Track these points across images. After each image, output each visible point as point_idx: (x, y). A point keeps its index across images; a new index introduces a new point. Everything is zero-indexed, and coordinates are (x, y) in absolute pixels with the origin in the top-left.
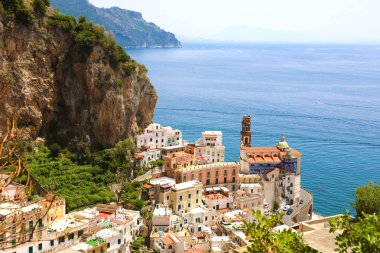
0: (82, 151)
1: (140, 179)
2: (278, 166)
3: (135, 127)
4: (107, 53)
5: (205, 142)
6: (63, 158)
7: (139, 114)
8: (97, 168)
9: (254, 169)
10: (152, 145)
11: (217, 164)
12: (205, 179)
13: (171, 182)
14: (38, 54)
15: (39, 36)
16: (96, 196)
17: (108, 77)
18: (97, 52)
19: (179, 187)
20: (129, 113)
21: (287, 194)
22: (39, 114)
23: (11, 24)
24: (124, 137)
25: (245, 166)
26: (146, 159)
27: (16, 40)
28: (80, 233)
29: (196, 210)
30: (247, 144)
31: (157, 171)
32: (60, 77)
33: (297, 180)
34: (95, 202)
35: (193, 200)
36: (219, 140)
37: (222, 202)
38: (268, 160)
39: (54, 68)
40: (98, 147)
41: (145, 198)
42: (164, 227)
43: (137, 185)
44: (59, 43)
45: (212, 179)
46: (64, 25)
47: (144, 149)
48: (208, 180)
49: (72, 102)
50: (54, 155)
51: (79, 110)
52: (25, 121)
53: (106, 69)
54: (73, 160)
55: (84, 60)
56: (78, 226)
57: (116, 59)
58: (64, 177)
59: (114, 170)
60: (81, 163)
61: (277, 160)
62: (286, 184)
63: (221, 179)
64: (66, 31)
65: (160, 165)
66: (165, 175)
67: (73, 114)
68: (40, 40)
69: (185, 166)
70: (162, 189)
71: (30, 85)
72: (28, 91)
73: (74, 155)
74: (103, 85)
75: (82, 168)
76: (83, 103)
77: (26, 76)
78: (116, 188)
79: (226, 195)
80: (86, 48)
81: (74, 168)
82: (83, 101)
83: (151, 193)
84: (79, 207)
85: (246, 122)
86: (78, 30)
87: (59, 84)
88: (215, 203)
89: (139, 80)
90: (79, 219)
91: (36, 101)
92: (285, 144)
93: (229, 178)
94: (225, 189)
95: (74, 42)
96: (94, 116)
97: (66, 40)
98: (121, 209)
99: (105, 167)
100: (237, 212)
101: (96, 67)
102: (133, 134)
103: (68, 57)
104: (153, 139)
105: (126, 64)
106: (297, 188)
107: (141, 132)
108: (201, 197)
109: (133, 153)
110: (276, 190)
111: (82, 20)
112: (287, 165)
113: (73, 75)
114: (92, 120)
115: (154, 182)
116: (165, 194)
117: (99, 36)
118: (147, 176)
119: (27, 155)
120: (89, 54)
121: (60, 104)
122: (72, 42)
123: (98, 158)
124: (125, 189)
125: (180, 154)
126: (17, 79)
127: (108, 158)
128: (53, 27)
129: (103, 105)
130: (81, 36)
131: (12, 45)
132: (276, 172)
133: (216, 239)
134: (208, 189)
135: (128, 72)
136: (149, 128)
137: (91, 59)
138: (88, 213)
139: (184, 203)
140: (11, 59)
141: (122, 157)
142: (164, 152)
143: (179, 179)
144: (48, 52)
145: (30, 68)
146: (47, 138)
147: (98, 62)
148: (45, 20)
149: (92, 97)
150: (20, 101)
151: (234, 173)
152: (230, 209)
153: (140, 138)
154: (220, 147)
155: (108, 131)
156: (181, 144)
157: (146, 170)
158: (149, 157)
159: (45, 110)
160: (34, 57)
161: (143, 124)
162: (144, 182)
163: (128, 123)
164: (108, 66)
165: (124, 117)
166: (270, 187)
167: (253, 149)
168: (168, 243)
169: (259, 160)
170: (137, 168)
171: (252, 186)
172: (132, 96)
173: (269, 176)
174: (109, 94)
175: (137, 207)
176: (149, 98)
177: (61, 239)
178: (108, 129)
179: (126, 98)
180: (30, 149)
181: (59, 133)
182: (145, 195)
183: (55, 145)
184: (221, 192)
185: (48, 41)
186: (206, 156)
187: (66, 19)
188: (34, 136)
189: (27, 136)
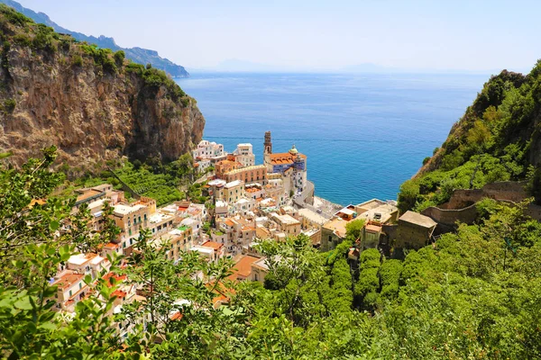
0: (157, 164)
1: (199, 181)
2: (292, 166)
3: (191, 144)
4: (169, 91)
5: (240, 152)
6: (143, 170)
7: (193, 134)
8: (168, 175)
9: (277, 169)
10: (204, 156)
11: (252, 168)
12: (244, 178)
13: (223, 182)
14: (120, 94)
15: (120, 80)
16: (171, 195)
17: (171, 108)
18: (162, 90)
19: (229, 185)
20: (187, 134)
21: (298, 185)
22: (123, 139)
23: (101, 73)
24: (184, 152)
25: (269, 167)
26: (200, 167)
27: (104, 85)
28: (171, 222)
29: (242, 201)
30: (269, 152)
31: (210, 175)
32: (136, 110)
33: (305, 174)
34: (173, 200)
35: (239, 194)
36: (250, 150)
37: (258, 194)
38: (285, 162)
39: (131, 103)
40: (167, 160)
41: (207, 195)
42: (225, 214)
43: (198, 186)
44: (134, 85)
45: (249, 179)
46: (137, 71)
47: (199, 159)
48: (247, 178)
49: (146, 128)
50: (137, 168)
51: (151, 134)
52: (113, 145)
53: (170, 102)
54: (150, 171)
55: (153, 97)
56: (168, 218)
57: (175, 94)
58: (147, 184)
59: (180, 177)
60: (156, 173)
61: (291, 162)
62: (298, 178)
63: (255, 177)
64: (139, 75)
65: (211, 171)
66: (215, 178)
67: (148, 137)
68: (121, 84)
69: (230, 170)
70: (218, 188)
71: (116, 117)
72: (114, 122)
73: (150, 167)
74: (169, 114)
75: (158, 176)
76: (154, 129)
77: (113, 111)
78: (183, 189)
79: (259, 188)
80: (154, 88)
81: (152, 177)
82: (154, 128)
83: (210, 191)
85: (267, 136)
86: (147, 74)
87: (135, 115)
88: (253, 195)
89: (192, 109)
90: (167, 213)
91: (120, 128)
92: (295, 150)
93: (261, 177)
94: (258, 185)
95: (145, 84)
96: (163, 137)
97: (139, 82)
98: (192, 204)
99: (173, 174)
100: (269, 199)
101: (163, 102)
102: (190, 149)
103: (141, 95)
104: (205, 151)
105: (184, 98)
106: (305, 180)
107: (195, 147)
108: (244, 192)
109: (192, 163)
110: (291, 182)
111: (149, 67)
112: (297, 165)
113: (146, 109)
114: (162, 141)
115: (211, 183)
116: (221, 190)
117: (163, 78)
118: (203, 179)
119: (118, 170)
120: (157, 93)
121: (137, 129)
122: (143, 84)
123: (168, 168)
124: (190, 190)
125: (226, 162)
126: (107, 114)
127: (175, 168)
128: (129, 73)
129: (169, 130)
130: (150, 79)
131: (102, 88)
132: (291, 170)
133: (258, 219)
134: (247, 186)
135: (185, 104)
136: (201, 144)
137: (158, 96)
138: (171, 208)
139: (233, 197)
140: (101, 99)
141: (184, 166)
142: (213, 161)
143: (228, 179)
144: (127, 91)
145: (115, 105)
146: (129, 156)
147: (163, 97)
148: (123, 67)
149: (161, 124)
150: (110, 130)
151: (263, 173)
152: (264, 198)
153: (194, 151)
154: (251, 155)
155: (174, 148)
156: (224, 154)
157: (202, 174)
158: (203, 165)
159: (126, 135)
160: (117, 96)
161: (196, 141)
162: (202, 184)
163: (187, 141)
164: (171, 100)
165: (184, 138)
166: (287, 180)
167: (275, 155)
168: (230, 225)
169: (279, 163)
170: (195, 175)
171: (276, 181)
172: (188, 121)
173: (286, 173)
174: (173, 121)
175: (202, 202)
176: (200, 124)
177: (159, 228)
178: (173, 147)
179: (184, 123)
180: (119, 165)
181: (139, 151)
182: (205, 193)
183: (137, 161)
184: (255, 186)
185: (126, 84)
186: (242, 162)
187: (138, 67)
188: (120, 155)
189: (116, 155)
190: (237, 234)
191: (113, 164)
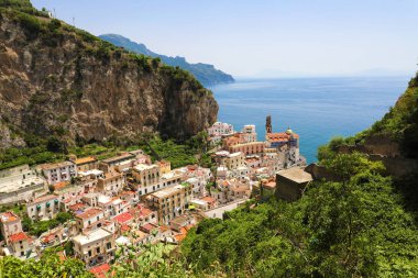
0: (179, 138)
1: (210, 152)
2: (287, 143)
3: (207, 124)
4: (190, 84)
5: (246, 131)
6: (169, 142)
7: (209, 117)
8: (187, 146)
9: (273, 145)
10: (217, 134)
11: (253, 143)
12: (246, 151)
13: (227, 153)
14: (155, 87)
15: (155, 77)
16: (187, 161)
17: (191, 97)
18: (185, 84)
19: (232, 155)
20: (203, 117)
21: (292, 158)
22: (156, 119)
23: (141, 72)
24: (201, 130)
25: (268, 143)
26: (213, 141)
27: (144, 81)
28: (179, 180)
29: (241, 168)
30: (269, 132)
31: (220, 147)
32: (166, 98)
33: (297, 151)
34: (185, 165)
35: (239, 162)
36: (254, 130)
37: (256, 163)
38: (281, 140)
39: (163, 94)
40: (188, 136)
41: (212, 162)
42: (224, 177)
43: (209, 155)
44: (165, 80)
45: (250, 151)
46: (168, 71)
47: (212, 136)
48: (248, 152)
49: (173, 112)
50: (164, 139)
51: (177, 116)
52: (149, 123)
53: (190, 93)
54: (175, 142)
55: (178, 89)
56: (177, 176)
57: (195, 87)
58: (170, 151)
59: (196, 148)
60: (179, 144)
61: (286, 140)
62: (291, 153)
63: (255, 151)
64: (169, 74)
65: (221, 144)
66: (224, 149)
67: (174, 118)
68: (156, 80)
69: (235, 144)
70: (222, 157)
71: (151, 103)
72: (150, 107)
73: (175, 140)
74: (189, 101)
75: (179, 146)
76: (179, 112)
77: (149, 99)
78: (197, 157)
79: (258, 159)
80: (179, 82)
81: (175, 147)
83: (216, 159)
84: (178, 167)
85: (268, 120)
86: (175, 73)
87: (166, 103)
88: (251, 164)
89: (208, 98)
90: (177, 172)
91: (155, 112)
92: (290, 131)
93: (260, 150)
94: (257, 157)
96: (185, 118)
97: (169, 79)
98: (200, 168)
99: (191, 146)
100: (264, 168)
101: (185, 92)
102: (206, 128)
103: (171, 88)
104: (217, 130)
105: (202, 90)
106: (297, 155)
107: (211, 126)
108: (244, 161)
109: (206, 138)
110: (285, 156)
111: (177, 68)
112: (292, 143)
113: (173, 97)
114: (184, 121)
115: (218, 153)
116: (224, 160)
117: (186, 75)
118: (214, 150)
119: (151, 140)
120: (181, 86)
121: (167, 113)
122: (172, 79)
123: (188, 141)
124: (202, 158)
125: (232, 138)
126: (145, 101)
127: (193, 141)
128: (162, 73)
129: (189, 113)
130: (177, 76)
131: (142, 83)
132: (286, 146)
133: (251, 183)
134: (248, 157)
135: (202, 94)
136: (215, 124)
137: (182, 88)
138: (183, 170)
139: (235, 164)
140: (142, 91)
141: (200, 140)
142: (223, 137)
143: (231, 151)
144: (160, 86)
145: (151, 94)
146: (161, 132)
147: (186, 89)
148: (158, 69)
149: (184, 109)
150: (146, 112)
151: (262, 147)
152: (260, 167)
153: (210, 130)
154: (254, 133)
155: (193, 127)
156: (232, 132)
157: (214, 147)
158: (216, 139)
159: (159, 117)
160: (153, 89)
161: (211, 123)
162: (212, 154)
163: (203, 122)
164: (191, 91)
165: (201, 119)
166: (282, 154)
167: (273, 134)
168: (225, 185)
169: (276, 140)
170: (208, 146)
171: (272, 154)
172: (204, 107)
173: (282, 149)
174: (193, 106)
175: (209, 167)
176: (214, 108)
177: (169, 183)
178: (192, 125)
179: (200, 109)
180: (152, 137)
181: (167, 128)
182: (213, 160)
183: (165, 135)
184: (255, 158)
185: (160, 80)
186: (246, 139)
187: (169, 68)
188: (154, 130)
189: (151, 130)
190: (230, 193)
191: (148, 136)
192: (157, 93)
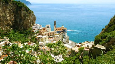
0: (21, 31)
1: (34, 36)
2: (62, 31)
3: (32, 25)
4: (25, 9)
5: (47, 27)
6: (17, 33)
7: (32, 22)
8: (25, 34)
9: (58, 32)
10: (36, 28)
11: (50, 32)
12: (48, 35)
13: (42, 36)
14: (10, 10)
15: (10, 6)
16: (26, 40)
17: (26, 14)
18: (23, 9)
19: (43, 37)
20: (31, 22)
21: (64, 37)
22: (11, 23)
23: (4, 3)
24: (30, 27)
25: (56, 32)
26: (35, 32)
27: (5, 7)
29: (47, 42)
30: (55, 27)
31: (37, 34)
32: (15, 14)
33: (66, 34)
35: (46, 39)
36: (50, 27)
37: (52, 39)
38: (60, 30)
39: (13, 12)
40: (25, 30)
43: (34, 37)
44: (14, 7)
47: (34, 29)
49: (18, 20)
50: (15, 32)
51: (20, 22)
52: (8, 25)
53: (25, 12)
54: (19, 33)
55: (20, 11)
57: (27, 10)
58: (18, 37)
59: (28, 34)
60: (21, 33)
61: (62, 30)
62: (64, 35)
63: (51, 35)
64: (16, 4)
65: (38, 33)
67: (19, 23)
68: (10, 7)
69: (44, 32)
70: (40, 38)
71: (9, 17)
72: (8, 18)
73: (20, 32)
74: (25, 16)
75: (22, 34)
76: (21, 20)
77: (8, 15)
78: (29, 38)
79: (53, 38)
81: (20, 35)
82: (20, 20)
83: (37, 39)
85: (55, 22)
86: (18, 4)
87: (15, 16)
88: (50, 40)
89: (32, 14)
91: (10, 20)
92: (63, 27)
94: (52, 37)
95: (18, 7)
96: (23, 23)
97: (16, 6)
98: (32, 43)
99: (27, 34)
100: (55, 41)
101: (23, 12)
102: (32, 26)
103: (17, 10)
105: (29, 11)
108: (48, 39)
109: (32, 31)
110: (62, 36)
111: (19, 2)
112: (64, 31)
113: (18, 14)
114: (23, 24)
115: (38, 36)
116: (41, 39)
117: (23, 5)
118: (36, 35)
119: (9, 32)
120: (21, 9)
121: (15, 20)
122: (17, 6)
123: (25, 32)
124: (32, 38)
125: (42, 30)
126: (6, 15)
127: (27, 32)
128: (13, 3)
129: (25, 20)
130: (19, 5)
131: (4, 8)
132: (62, 33)
134: (49, 37)
135: (30, 13)
136: (35, 25)
137: (22, 10)
140: (4, 11)
141: (30, 31)
142: (39, 30)
144: (12, 9)
145: (9, 13)
146: (13, 28)
147: (23, 11)
148: (11, 2)
149: (23, 19)
150: (7, 20)
151: (54, 33)
152: (54, 41)
153: (33, 27)
154: (50, 28)
155: (27, 26)
156: (42, 28)
157: (35, 34)
158: (35, 31)
160: (9, 10)
161: (33, 24)
162: (35, 37)
163: (30, 24)
164: (26, 12)
165: (30, 23)
167: (57, 28)
168: (44, 49)
169: (58, 30)
170: (33, 34)
171: (57, 36)
172: (31, 18)
173: (61, 33)
174: (26, 18)
175: (35, 42)
176: (35, 18)
178: (26, 25)
179: (30, 19)
180: (10, 31)
181: (16, 27)
183: (15, 30)
184: (51, 37)
185: (12, 7)
186: (47, 30)
187: (16, 2)
188: (10, 28)
189: (9, 28)
190: (46, 52)
191: (7, 30)
192: (11, 12)
